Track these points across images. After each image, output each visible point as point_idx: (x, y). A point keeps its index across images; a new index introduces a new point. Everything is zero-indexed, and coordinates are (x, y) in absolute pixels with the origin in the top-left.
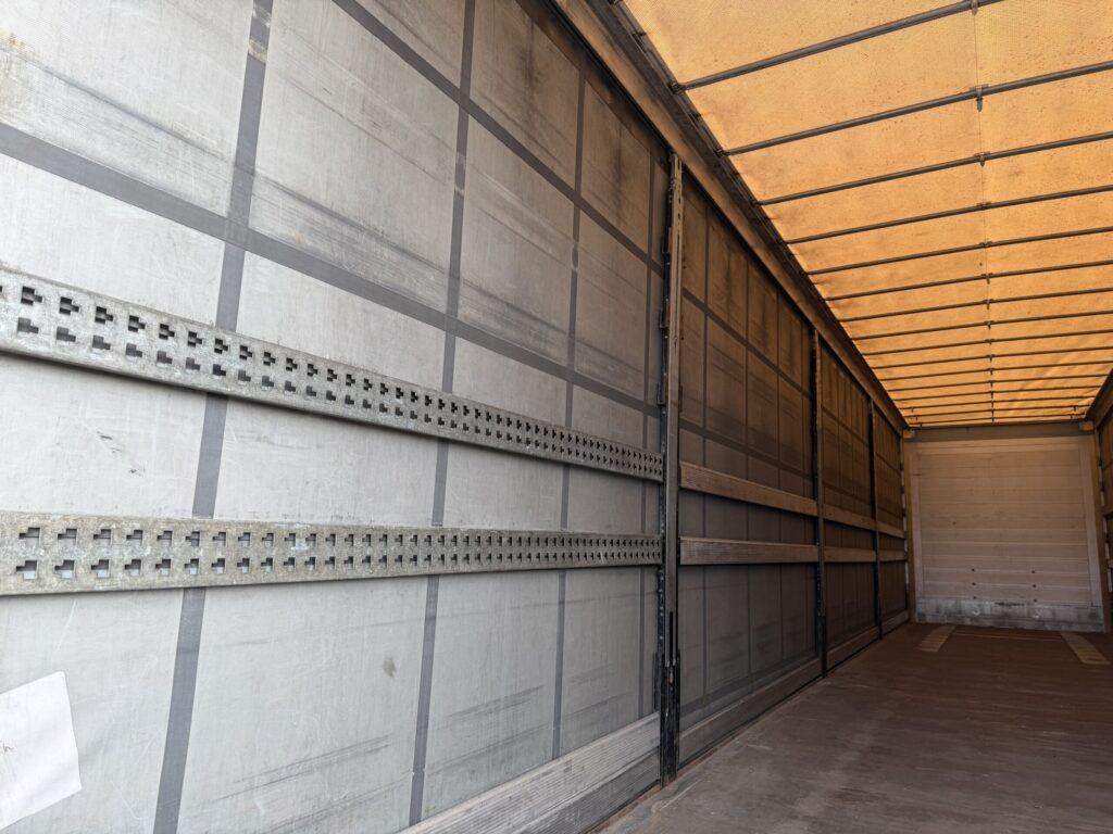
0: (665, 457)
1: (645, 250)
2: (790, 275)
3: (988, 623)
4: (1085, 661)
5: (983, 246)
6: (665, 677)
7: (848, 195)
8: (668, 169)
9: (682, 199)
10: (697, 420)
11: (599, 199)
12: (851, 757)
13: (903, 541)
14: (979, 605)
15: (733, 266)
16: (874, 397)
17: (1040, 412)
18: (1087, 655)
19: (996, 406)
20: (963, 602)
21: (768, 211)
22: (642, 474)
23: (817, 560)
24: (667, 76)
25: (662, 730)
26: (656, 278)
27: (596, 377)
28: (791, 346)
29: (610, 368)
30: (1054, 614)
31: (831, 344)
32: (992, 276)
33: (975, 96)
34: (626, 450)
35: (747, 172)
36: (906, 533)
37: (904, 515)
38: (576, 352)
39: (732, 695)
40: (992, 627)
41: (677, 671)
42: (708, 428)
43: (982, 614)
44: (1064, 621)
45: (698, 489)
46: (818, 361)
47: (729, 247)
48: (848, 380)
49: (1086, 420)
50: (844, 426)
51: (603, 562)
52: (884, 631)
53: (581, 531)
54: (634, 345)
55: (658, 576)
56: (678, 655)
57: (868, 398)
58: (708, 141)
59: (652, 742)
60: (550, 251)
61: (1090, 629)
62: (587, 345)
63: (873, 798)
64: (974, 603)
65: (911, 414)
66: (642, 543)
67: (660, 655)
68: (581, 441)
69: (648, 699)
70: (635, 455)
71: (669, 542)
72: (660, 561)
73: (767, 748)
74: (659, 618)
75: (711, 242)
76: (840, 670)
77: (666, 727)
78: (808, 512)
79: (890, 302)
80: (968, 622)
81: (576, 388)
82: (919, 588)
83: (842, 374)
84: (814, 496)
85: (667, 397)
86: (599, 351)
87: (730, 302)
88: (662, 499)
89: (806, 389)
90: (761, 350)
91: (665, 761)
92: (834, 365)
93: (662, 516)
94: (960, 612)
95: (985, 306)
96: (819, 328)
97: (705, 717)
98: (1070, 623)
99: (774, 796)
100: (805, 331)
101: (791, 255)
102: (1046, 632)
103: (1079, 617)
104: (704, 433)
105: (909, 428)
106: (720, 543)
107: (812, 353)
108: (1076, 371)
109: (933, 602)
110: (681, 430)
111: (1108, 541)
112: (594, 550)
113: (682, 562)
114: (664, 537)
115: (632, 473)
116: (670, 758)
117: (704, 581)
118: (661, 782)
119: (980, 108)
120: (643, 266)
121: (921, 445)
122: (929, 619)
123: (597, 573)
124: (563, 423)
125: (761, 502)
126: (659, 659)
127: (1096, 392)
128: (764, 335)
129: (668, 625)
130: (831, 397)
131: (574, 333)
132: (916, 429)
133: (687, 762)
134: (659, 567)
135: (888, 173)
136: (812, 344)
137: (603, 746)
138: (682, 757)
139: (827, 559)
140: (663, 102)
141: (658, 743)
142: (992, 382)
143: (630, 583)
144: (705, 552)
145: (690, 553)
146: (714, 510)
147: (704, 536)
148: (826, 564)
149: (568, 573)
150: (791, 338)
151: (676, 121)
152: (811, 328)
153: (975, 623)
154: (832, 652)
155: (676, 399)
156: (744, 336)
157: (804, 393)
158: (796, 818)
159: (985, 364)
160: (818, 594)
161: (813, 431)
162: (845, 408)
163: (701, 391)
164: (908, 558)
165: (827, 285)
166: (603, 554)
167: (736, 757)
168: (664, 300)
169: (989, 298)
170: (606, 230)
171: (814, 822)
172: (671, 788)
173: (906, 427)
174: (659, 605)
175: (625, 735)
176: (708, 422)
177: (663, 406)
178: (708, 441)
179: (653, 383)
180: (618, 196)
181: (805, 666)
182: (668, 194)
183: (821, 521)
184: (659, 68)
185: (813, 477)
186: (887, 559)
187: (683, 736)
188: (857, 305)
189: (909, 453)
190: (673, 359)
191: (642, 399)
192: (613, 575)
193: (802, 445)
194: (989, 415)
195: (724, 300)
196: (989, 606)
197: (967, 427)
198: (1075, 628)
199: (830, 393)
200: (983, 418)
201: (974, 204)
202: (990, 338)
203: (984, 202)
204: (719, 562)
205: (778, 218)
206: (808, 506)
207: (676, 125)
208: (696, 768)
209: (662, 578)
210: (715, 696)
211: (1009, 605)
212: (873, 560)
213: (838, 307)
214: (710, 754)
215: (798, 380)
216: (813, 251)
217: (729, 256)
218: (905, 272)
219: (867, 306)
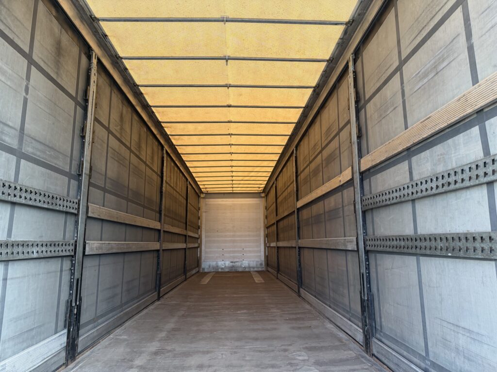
0: (79, 201)
1: (74, 95)
2: (153, 121)
3: (227, 270)
4: (256, 282)
5: (229, 122)
6: (71, 311)
7: (177, 90)
8: (89, 57)
9: (96, 74)
10: (101, 183)
11: (45, 62)
12: (163, 334)
13: (198, 239)
14: (224, 263)
15: (124, 112)
16: (189, 179)
17: (248, 189)
18: (258, 279)
19: (234, 186)
20: (219, 262)
21: (142, 89)
22: (65, 209)
23: (159, 249)
24: (90, 12)
25: (68, 338)
26: (80, 110)
27: (39, 156)
28: (153, 153)
29: (47, 152)
30: (249, 265)
31: (171, 155)
32: (232, 135)
33: (225, 59)
34: (55, 196)
35: (132, 69)
36: (199, 236)
37: (199, 228)
38: (24, 141)
39: (111, 315)
40: (228, 272)
41: (79, 308)
42: (107, 188)
43: (225, 267)
44: (252, 267)
45: (99, 217)
46: (165, 162)
47: (122, 102)
48: (178, 171)
49: (263, 192)
50: (176, 191)
51: (35, 255)
52: (187, 277)
53: (22, 240)
54: (65, 142)
55: (72, 261)
56: (80, 299)
57: (187, 180)
58: (111, 49)
59: (61, 345)
60: (9, 83)
61: (260, 269)
62: (32, 138)
63: (170, 351)
64: (223, 262)
65: (203, 187)
66: (62, 245)
67: (70, 301)
68: (24, 190)
69: (61, 323)
70: (60, 199)
71: (79, 244)
72: (73, 254)
73: (126, 337)
74: (71, 282)
75: (112, 98)
76: (166, 296)
77: (71, 336)
78: (156, 228)
79: (195, 140)
80: (220, 270)
81: (23, 162)
82: (203, 258)
83: (176, 168)
84: (160, 221)
85: (82, 171)
86: (41, 143)
87: (122, 129)
88: (77, 222)
89: (159, 173)
90: (138, 153)
91: (69, 353)
92: (173, 164)
93: (76, 231)
94: (217, 266)
95: (230, 146)
96: (166, 147)
97: (95, 327)
98: (254, 268)
99: (124, 359)
100: (160, 148)
101: (153, 112)
102: (246, 272)
103: (257, 265)
104: (104, 190)
105: (203, 193)
106: (109, 243)
107: (163, 158)
108: (260, 174)
109: (208, 263)
110: (90, 188)
111: (267, 237)
112: (30, 249)
113: (86, 254)
114: (76, 242)
115: (57, 209)
116: (72, 351)
117: (100, 262)
118: (66, 364)
119: (227, 65)
120: (72, 103)
121: (207, 200)
122: (206, 270)
123: (31, 262)
124: (13, 180)
125: (133, 224)
126: (69, 303)
127: (265, 182)
128: (139, 147)
129: (76, 286)
130: (171, 177)
131: (24, 131)
132: (205, 193)
133: (83, 351)
134: (72, 256)
135: (193, 84)
136: (163, 154)
137: (29, 352)
138: (79, 350)
139: (163, 248)
140: (87, 23)
141: (65, 344)
142: (232, 176)
143: (54, 266)
144: (100, 248)
145: (92, 249)
146: (107, 227)
147: (101, 240)
148: (163, 250)
149: (10, 263)
150: (153, 150)
151: (95, 35)
152: (162, 147)
153: (222, 271)
154: (163, 289)
155: (88, 172)
156: (129, 146)
157: (158, 175)
158: (132, 368)
159: (230, 169)
160: (158, 263)
161: (161, 192)
162: (177, 183)
163: (104, 169)
164: (200, 246)
165: (170, 129)
166: (35, 252)
167: (110, 344)
168: (84, 122)
169: (231, 143)
170: (50, 80)
171: (141, 368)
172: (70, 366)
173: (202, 192)
174: (71, 275)
175: (45, 344)
176: (107, 185)
177: (80, 175)
178: (106, 194)
179: (75, 163)
180: (58, 64)
181: (149, 296)
182: (89, 70)
183: (162, 232)
184: (85, 6)
185: (160, 212)
186: (191, 247)
187: (80, 339)
188: (182, 139)
189: (202, 203)
190: (87, 152)
191: (68, 171)
192: (43, 262)
193: (156, 197)
194: (231, 189)
195: (119, 127)
196: (228, 263)
197: (224, 193)
198: (256, 269)
199: (170, 176)
200: (229, 190)
201: (225, 104)
202: (232, 159)
203: (229, 104)
204: (108, 252)
205: (147, 94)
206: (156, 225)
207: (94, 37)
208: (87, 353)
209: (74, 262)
210: (102, 316)
211: (235, 262)
212: (185, 247)
213: (175, 139)
214: (96, 345)
215: (155, 169)
216: (163, 112)
217: (122, 107)
218: (201, 128)
219: (186, 140)
